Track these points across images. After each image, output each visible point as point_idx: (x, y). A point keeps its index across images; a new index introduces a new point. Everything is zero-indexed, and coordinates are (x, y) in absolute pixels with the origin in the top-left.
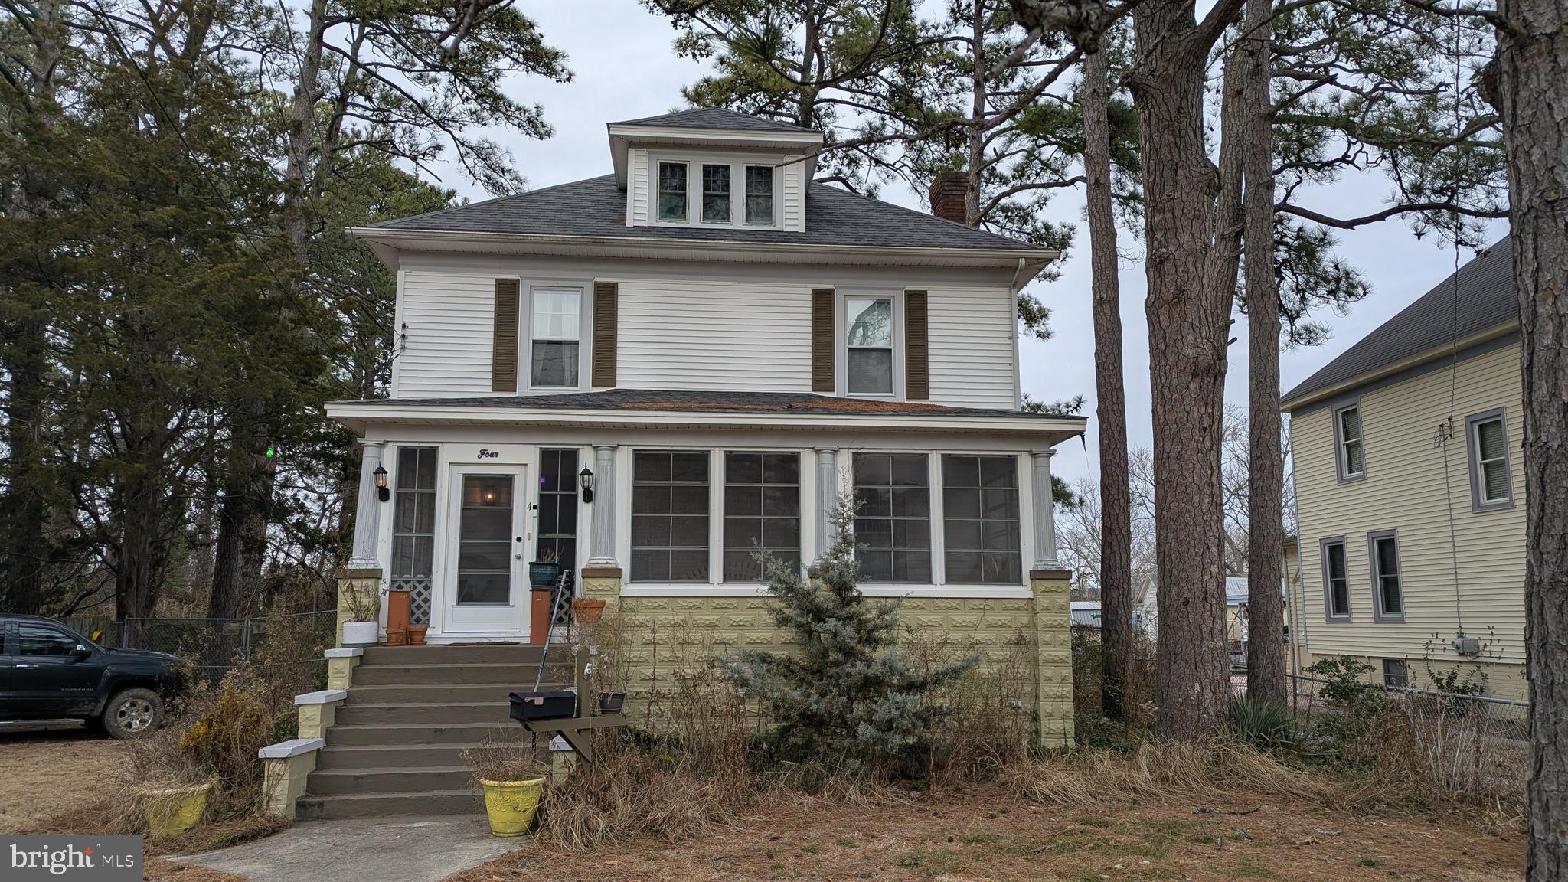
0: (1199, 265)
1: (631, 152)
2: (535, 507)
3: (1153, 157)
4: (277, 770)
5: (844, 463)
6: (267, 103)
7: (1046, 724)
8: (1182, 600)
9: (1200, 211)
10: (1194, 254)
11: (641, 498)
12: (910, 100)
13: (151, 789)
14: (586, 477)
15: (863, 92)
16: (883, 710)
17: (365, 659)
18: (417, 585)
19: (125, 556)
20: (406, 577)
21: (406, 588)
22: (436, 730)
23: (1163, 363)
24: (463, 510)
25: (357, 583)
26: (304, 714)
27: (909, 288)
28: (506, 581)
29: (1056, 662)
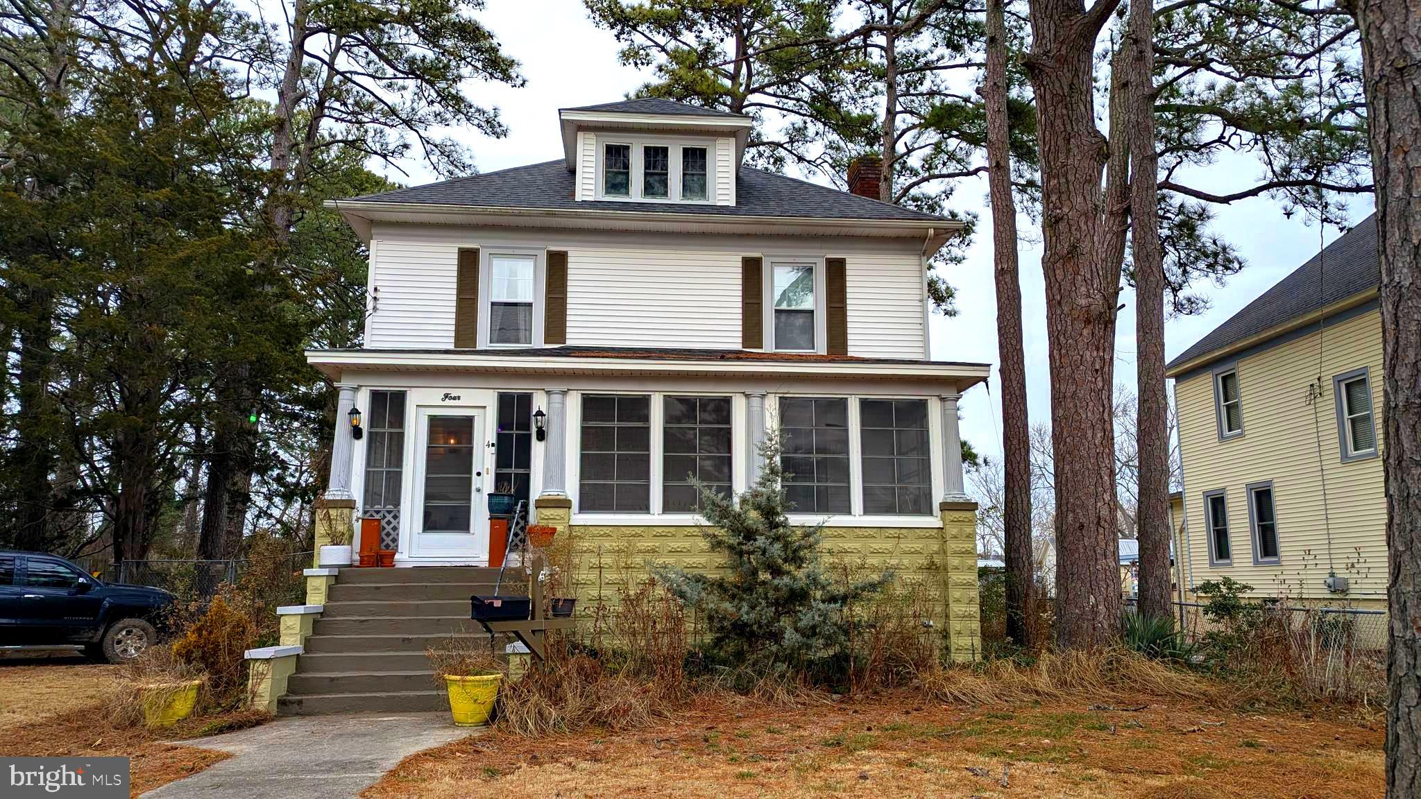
0: (1090, 225)
1: (580, 135)
2: (493, 445)
3: (1049, 129)
4: (260, 669)
5: (772, 405)
6: (253, 110)
7: (955, 641)
8: (1078, 525)
9: (1090, 176)
10: (1086, 214)
11: (589, 437)
12: (829, 103)
13: (148, 683)
14: (539, 418)
15: (787, 97)
16: (807, 618)
17: (339, 577)
18: (387, 514)
19: (122, 506)
20: (377, 507)
21: (377, 517)
22: (404, 640)
23: (1059, 312)
24: (428, 447)
25: (333, 512)
26: (285, 623)
27: (829, 256)
28: (467, 511)
29: (964, 585)
